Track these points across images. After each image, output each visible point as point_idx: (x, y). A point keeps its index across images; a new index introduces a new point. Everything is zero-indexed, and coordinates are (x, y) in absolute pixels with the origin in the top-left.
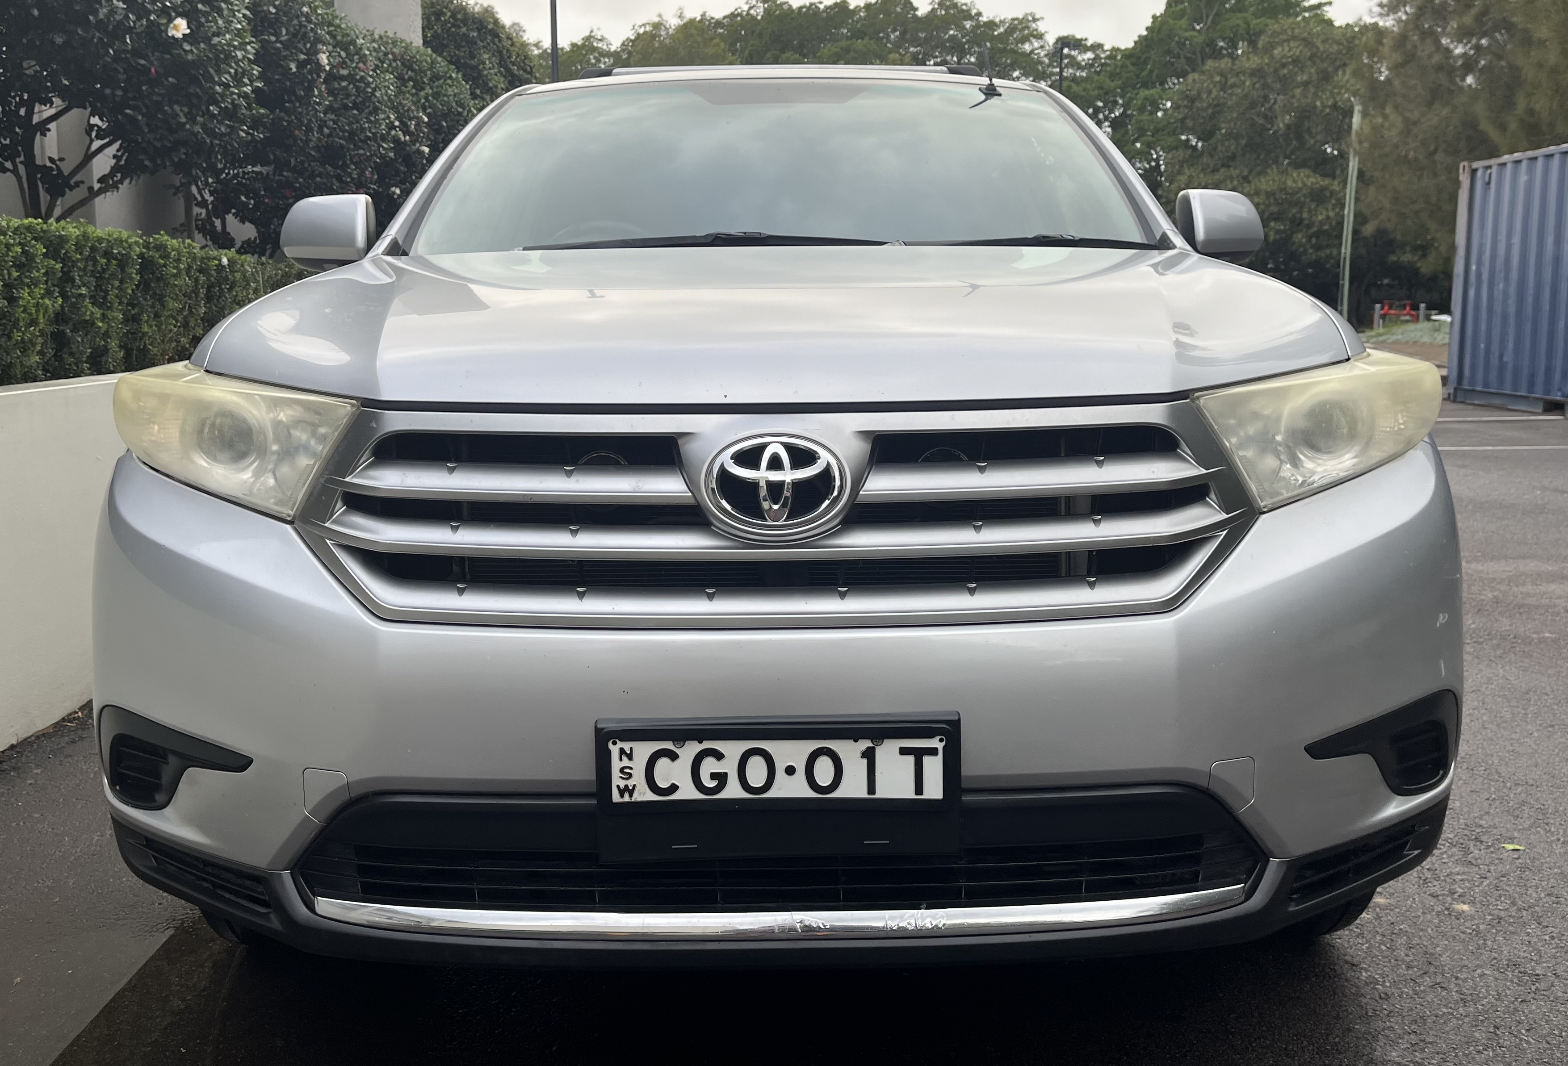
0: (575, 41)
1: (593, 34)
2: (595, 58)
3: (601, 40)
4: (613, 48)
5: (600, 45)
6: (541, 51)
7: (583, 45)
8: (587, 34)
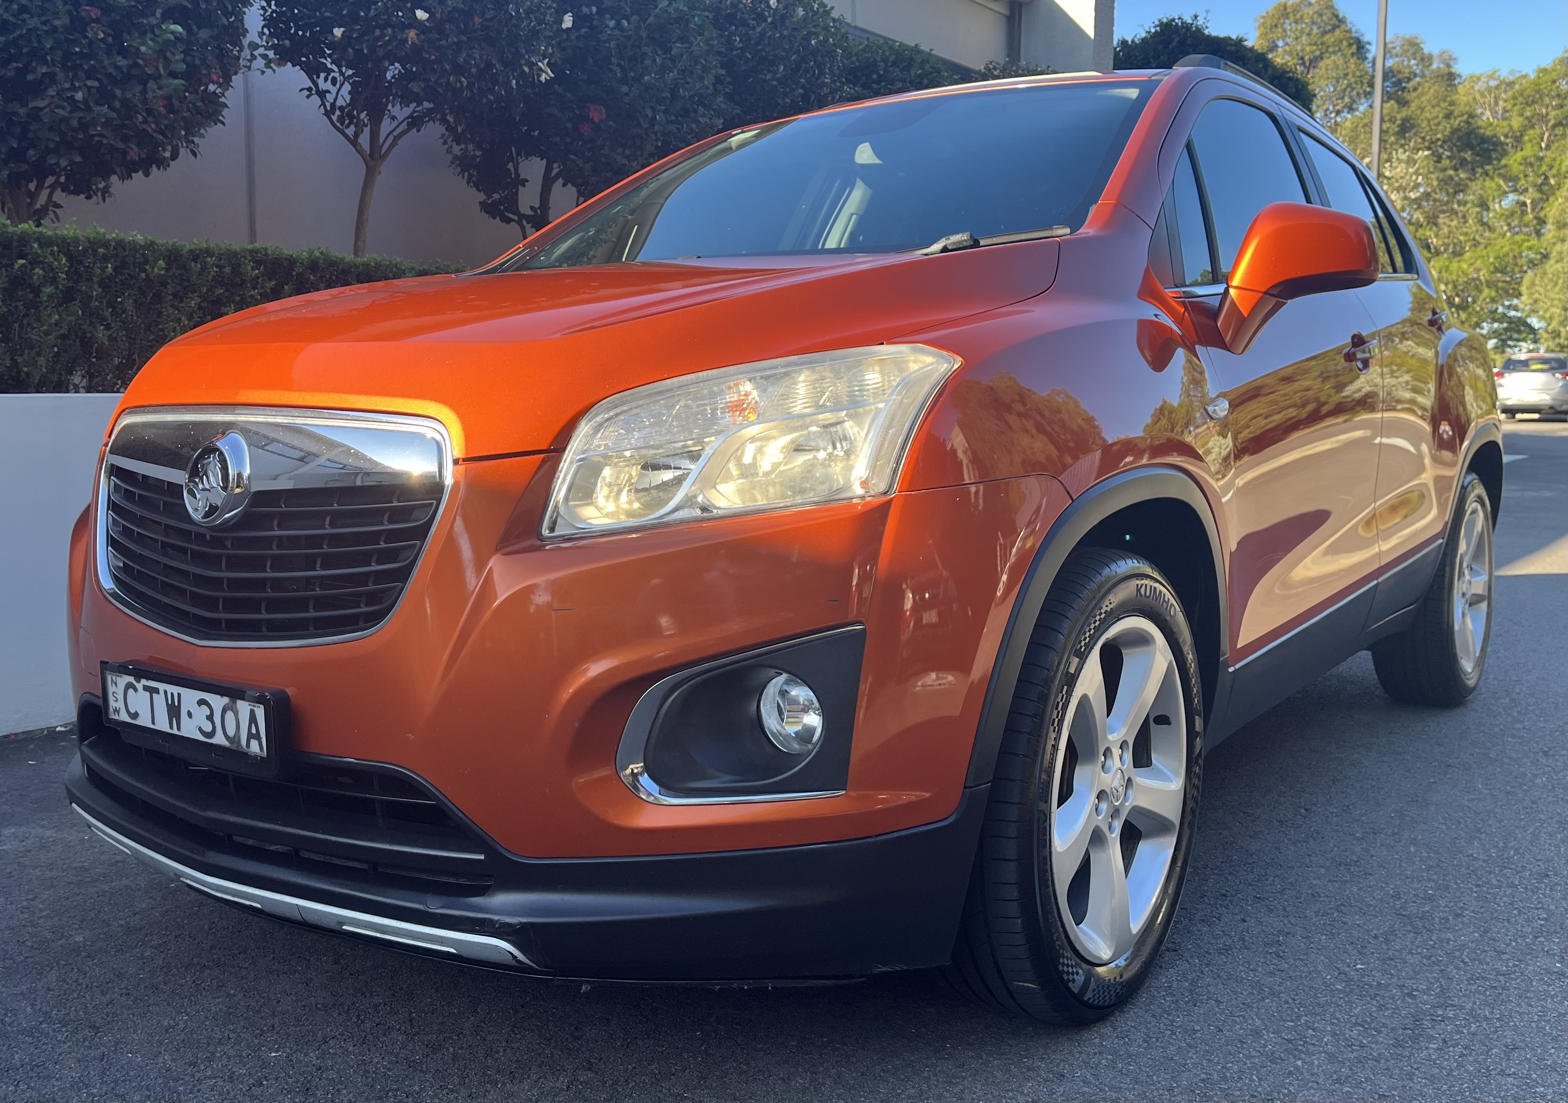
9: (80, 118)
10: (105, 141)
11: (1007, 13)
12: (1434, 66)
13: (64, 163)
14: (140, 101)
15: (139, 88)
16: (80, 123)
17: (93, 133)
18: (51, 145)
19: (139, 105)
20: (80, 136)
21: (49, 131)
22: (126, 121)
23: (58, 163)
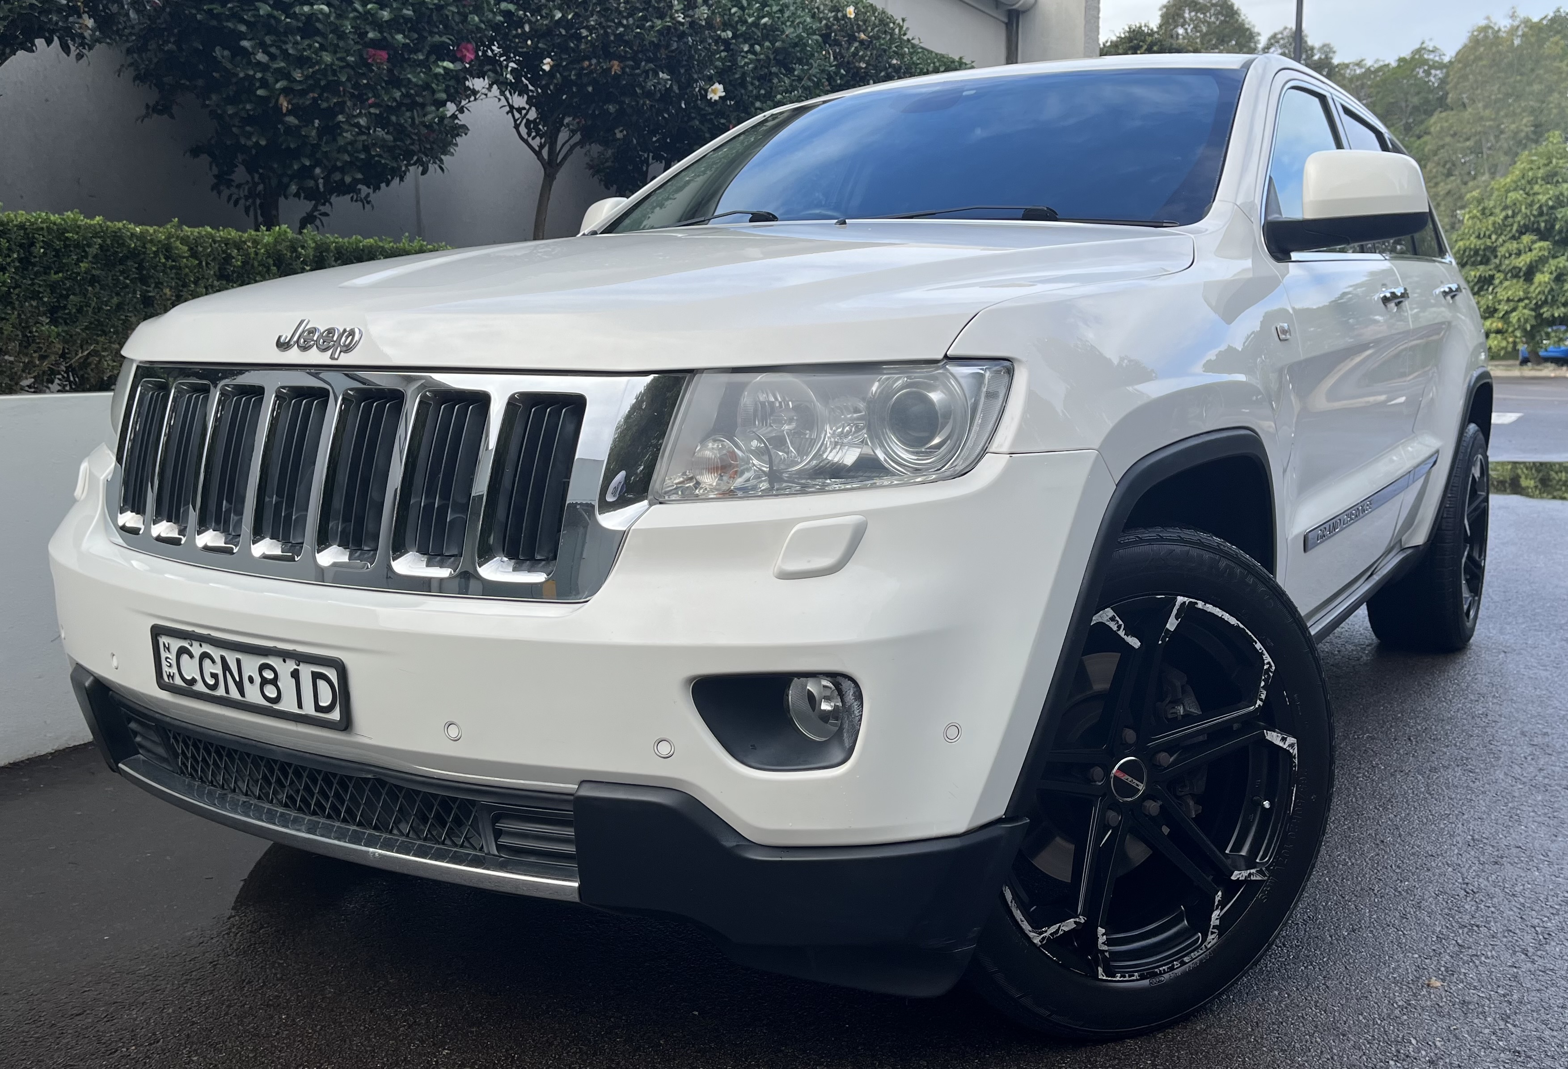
0: (1402, 56)
1: (1424, 46)
2: (1424, 71)
4: (1446, 59)
5: (1431, 56)
6: (1363, 70)
7: (1413, 58)
8: (1418, 46)
9: (364, 141)
10: (383, 161)
11: (1006, 20)
12: (1316, 57)
13: (348, 179)
14: (410, 126)
15: (408, 114)
16: (364, 145)
17: (373, 153)
18: (339, 164)
19: (410, 129)
20: (363, 156)
21: (339, 152)
22: (398, 143)
23: (343, 180)
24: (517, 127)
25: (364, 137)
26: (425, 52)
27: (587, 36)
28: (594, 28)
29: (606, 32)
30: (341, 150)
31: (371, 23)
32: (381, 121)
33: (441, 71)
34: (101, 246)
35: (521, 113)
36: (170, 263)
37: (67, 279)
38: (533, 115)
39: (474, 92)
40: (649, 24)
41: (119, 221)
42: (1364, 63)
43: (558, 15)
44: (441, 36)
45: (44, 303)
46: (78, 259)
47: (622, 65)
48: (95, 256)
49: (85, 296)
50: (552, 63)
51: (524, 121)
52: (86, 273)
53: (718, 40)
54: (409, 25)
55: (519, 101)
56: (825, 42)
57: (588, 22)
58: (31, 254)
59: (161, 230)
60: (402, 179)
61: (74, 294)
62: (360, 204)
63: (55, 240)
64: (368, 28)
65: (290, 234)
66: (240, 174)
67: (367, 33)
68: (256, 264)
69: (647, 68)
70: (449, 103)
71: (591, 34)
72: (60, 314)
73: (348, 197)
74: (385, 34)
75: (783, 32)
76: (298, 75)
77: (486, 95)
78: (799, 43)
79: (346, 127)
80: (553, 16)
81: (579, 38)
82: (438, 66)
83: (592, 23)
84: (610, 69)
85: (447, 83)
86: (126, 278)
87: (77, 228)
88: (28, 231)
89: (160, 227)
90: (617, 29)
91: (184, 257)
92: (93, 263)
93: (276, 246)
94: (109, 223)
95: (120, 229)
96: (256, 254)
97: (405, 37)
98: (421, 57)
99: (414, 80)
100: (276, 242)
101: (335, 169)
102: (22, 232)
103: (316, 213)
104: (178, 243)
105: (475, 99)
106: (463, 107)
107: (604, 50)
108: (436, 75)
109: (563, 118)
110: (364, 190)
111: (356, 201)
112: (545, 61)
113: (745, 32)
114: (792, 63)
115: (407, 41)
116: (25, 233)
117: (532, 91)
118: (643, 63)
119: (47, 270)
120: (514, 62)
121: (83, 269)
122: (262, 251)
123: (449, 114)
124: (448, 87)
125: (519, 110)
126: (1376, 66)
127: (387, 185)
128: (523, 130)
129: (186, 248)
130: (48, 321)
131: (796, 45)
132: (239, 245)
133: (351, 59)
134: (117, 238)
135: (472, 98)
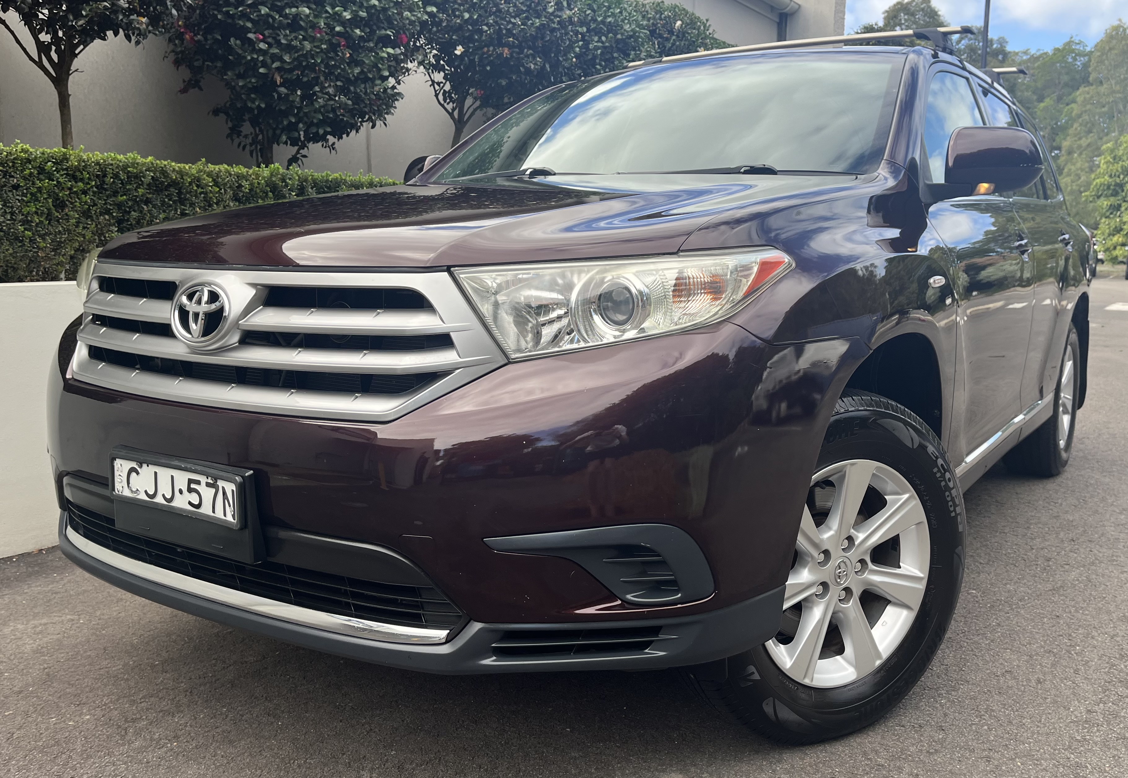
0: (1057, 47)
1: (1072, 39)
2: (1072, 57)
3: (1078, 44)
4: (1088, 49)
5: (1078, 47)
6: (1029, 57)
7: (1064, 49)
8: (1068, 40)
9: (332, 105)
10: (345, 119)
11: (777, 20)
12: (995, 46)
13: (321, 132)
14: (364, 94)
15: (363, 86)
16: (332, 108)
17: (339, 114)
18: (315, 121)
19: (363, 96)
20: (331, 116)
21: (315, 112)
22: (356, 106)
23: (317, 132)
24: (437, 95)
25: (332, 102)
26: (375, 41)
27: (487, 31)
28: (492, 25)
29: (500, 28)
30: (316, 111)
31: (338, 21)
32: (343, 90)
33: (385, 55)
34: (153, 177)
35: (439, 86)
36: (200, 190)
37: (129, 200)
38: (448, 87)
39: (408, 70)
40: (531, 22)
41: (165, 160)
42: (1029, 51)
43: (467, 16)
44: (386, 30)
45: (113, 217)
46: (137, 186)
47: (511, 51)
48: (149, 185)
49: (141, 212)
50: (463, 50)
51: (442, 91)
52: (142, 196)
53: (577, 33)
54: (364, 22)
55: (439, 77)
56: (652, 36)
57: (488, 20)
58: (104, 182)
59: (193, 166)
60: (357, 132)
61: (135, 211)
62: (328, 149)
63: (121, 172)
64: (335, 24)
65: (281, 171)
66: (247, 128)
67: (334, 28)
68: (258, 191)
69: (528, 53)
70: (390, 78)
71: (490, 29)
72: (124, 225)
73: (320, 144)
74: (347, 29)
75: (622, 28)
76: (287, 58)
77: (416, 71)
78: (634, 35)
79: (320, 94)
80: (463, 17)
81: (481, 32)
82: (383, 52)
83: (491, 21)
84: (502, 54)
85: (389, 63)
86: (170, 200)
87: (135, 164)
88: (102, 166)
89: (193, 164)
90: (508, 25)
91: (210, 186)
92: (147, 189)
93: (271, 177)
94: (158, 162)
95: (165, 165)
96: (259, 184)
97: (361, 31)
98: (372, 45)
99: (367, 62)
100: (272, 175)
101: (312, 124)
102: (98, 167)
103: (298, 156)
104: (205, 176)
105: (409, 75)
106: (400, 80)
107: (498, 40)
108: (382, 58)
109: (469, 89)
110: (331, 139)
111: (325, 147)
112: (458, 48)
113: (595, 28)
114: (628, 50)
115: (363, 34)
116: (100, 168)
117: (447, 70)
118: (526, 50)
119: (115, 193)
120: (436, 49)
121: (140, 193)
122: (263, 181)
123: (390, 85)
124: (390, 66)
125: (439, 84)
126: (1038, 54)
127: (348, 136)
128: (441, 97)
129: (211, 180)
130: (116, 229)
131: (631, 37)
132: (245, 177)
133: (324, 46)
134: (163, 172)
135: (407, 74)
